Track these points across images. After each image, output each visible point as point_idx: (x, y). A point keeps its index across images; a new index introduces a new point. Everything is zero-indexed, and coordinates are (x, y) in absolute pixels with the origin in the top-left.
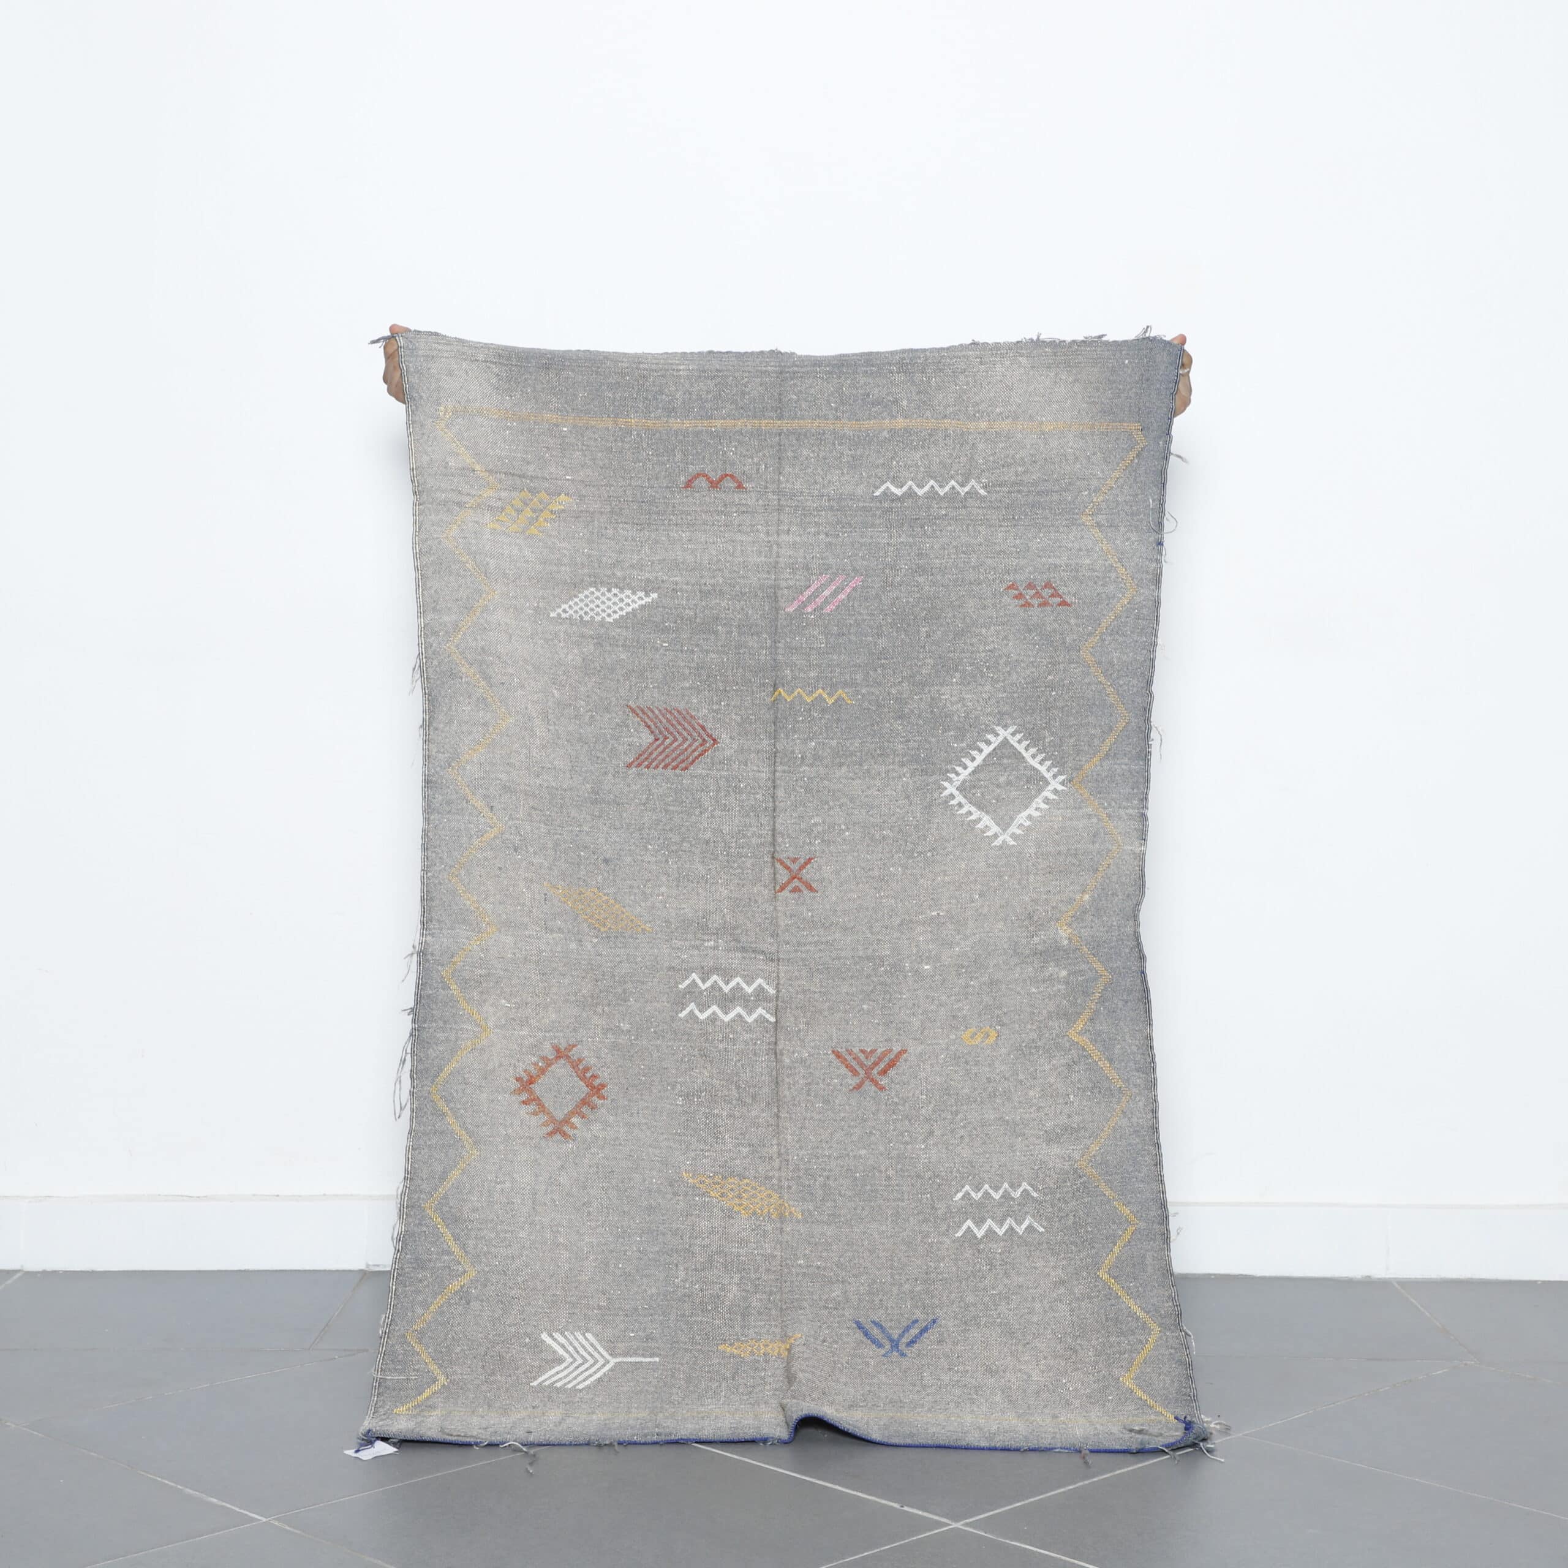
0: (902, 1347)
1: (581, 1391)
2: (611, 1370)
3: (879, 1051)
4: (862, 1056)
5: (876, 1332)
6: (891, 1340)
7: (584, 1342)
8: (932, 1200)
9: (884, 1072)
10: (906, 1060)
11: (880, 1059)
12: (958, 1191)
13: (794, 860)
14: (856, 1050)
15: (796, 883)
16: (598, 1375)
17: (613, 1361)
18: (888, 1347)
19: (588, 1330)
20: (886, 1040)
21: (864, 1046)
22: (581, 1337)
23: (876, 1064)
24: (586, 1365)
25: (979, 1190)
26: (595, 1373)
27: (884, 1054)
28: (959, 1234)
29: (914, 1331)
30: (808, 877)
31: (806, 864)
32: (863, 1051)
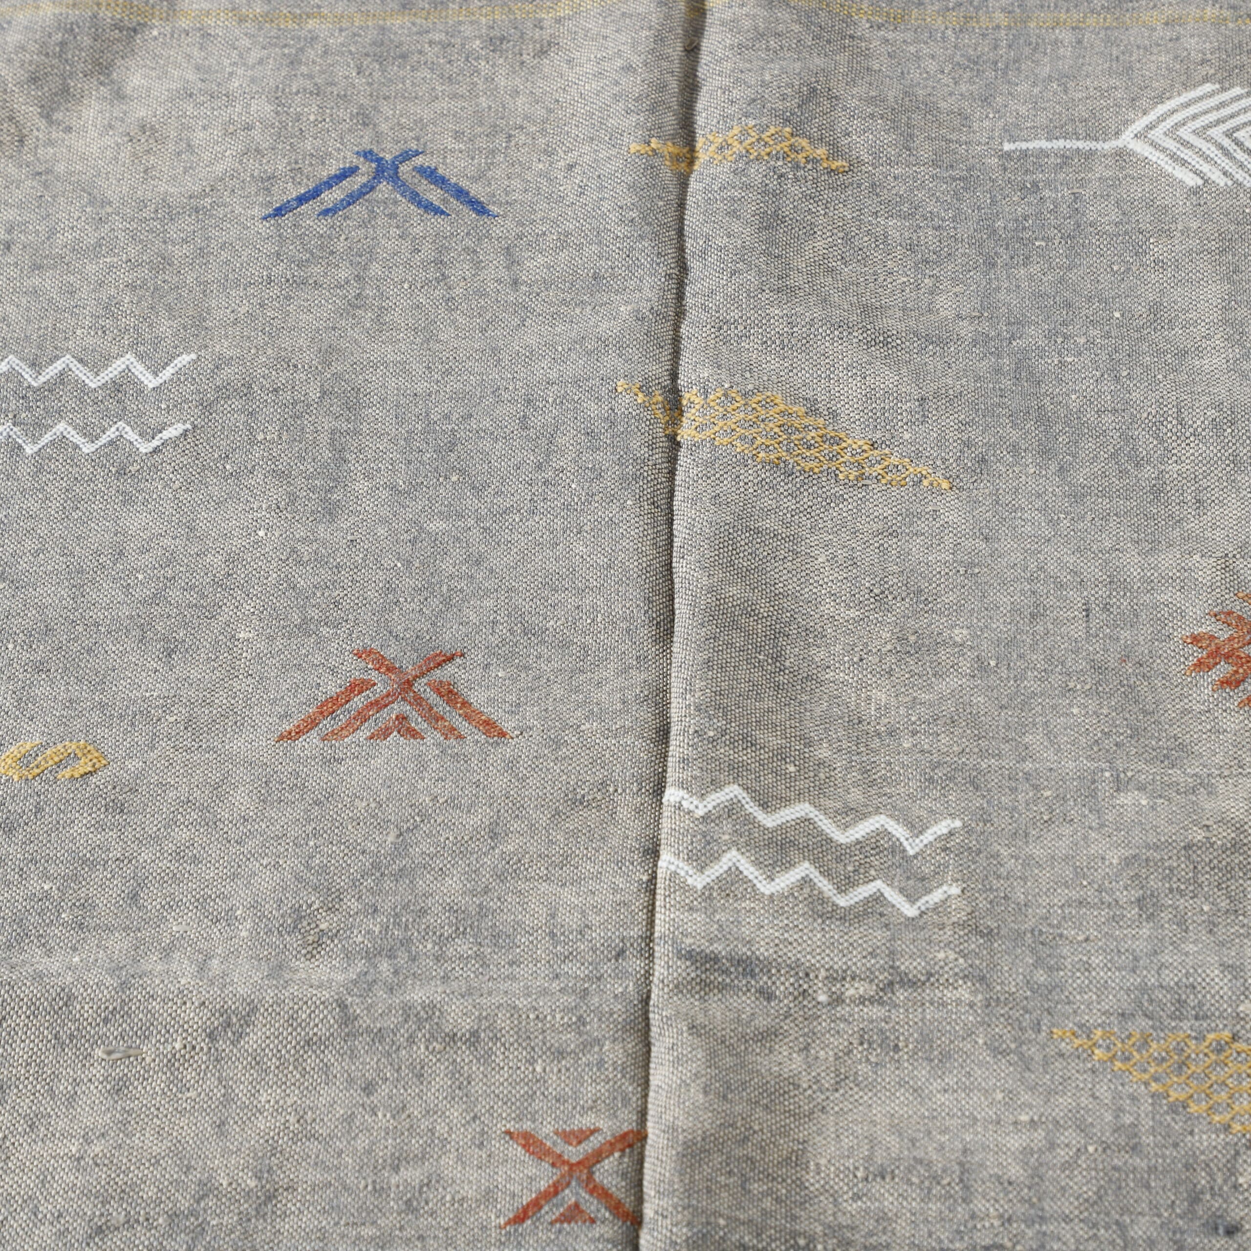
0: (366, 169)
1: (1206, 79)
2: (1127, 123)
3: (363, 734)
4: (418, 722)
5: (434, 195)
6: (395, 178)
7: (1205, 168)
8: (250, 430)
9: (358, 687)
10: (286, 716)
11: (362, 717)
12: (174, 442)
13: (574, 1213)
14: (433, 737)
15: (574, 1153)
16: (1161, 109)
17: (1127, 140)
18: (405, 169)
19: (1195, 191)
20: (339, 761)
21: (406, 746)
22: (1216, 176)
23: (378, 705)
24: (1198, 124)
25: (111, 443)
26: (1174, 112)
27: (351, 727)
28: (185, 359)
29: (335, 195)
30: (532, 1171)
31: (536, 1205)
32: (414, 734)
